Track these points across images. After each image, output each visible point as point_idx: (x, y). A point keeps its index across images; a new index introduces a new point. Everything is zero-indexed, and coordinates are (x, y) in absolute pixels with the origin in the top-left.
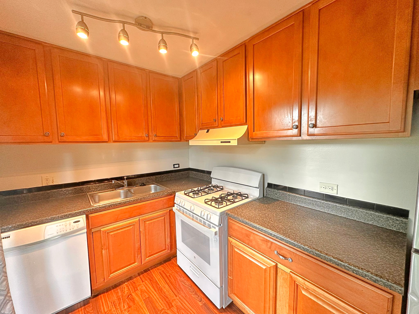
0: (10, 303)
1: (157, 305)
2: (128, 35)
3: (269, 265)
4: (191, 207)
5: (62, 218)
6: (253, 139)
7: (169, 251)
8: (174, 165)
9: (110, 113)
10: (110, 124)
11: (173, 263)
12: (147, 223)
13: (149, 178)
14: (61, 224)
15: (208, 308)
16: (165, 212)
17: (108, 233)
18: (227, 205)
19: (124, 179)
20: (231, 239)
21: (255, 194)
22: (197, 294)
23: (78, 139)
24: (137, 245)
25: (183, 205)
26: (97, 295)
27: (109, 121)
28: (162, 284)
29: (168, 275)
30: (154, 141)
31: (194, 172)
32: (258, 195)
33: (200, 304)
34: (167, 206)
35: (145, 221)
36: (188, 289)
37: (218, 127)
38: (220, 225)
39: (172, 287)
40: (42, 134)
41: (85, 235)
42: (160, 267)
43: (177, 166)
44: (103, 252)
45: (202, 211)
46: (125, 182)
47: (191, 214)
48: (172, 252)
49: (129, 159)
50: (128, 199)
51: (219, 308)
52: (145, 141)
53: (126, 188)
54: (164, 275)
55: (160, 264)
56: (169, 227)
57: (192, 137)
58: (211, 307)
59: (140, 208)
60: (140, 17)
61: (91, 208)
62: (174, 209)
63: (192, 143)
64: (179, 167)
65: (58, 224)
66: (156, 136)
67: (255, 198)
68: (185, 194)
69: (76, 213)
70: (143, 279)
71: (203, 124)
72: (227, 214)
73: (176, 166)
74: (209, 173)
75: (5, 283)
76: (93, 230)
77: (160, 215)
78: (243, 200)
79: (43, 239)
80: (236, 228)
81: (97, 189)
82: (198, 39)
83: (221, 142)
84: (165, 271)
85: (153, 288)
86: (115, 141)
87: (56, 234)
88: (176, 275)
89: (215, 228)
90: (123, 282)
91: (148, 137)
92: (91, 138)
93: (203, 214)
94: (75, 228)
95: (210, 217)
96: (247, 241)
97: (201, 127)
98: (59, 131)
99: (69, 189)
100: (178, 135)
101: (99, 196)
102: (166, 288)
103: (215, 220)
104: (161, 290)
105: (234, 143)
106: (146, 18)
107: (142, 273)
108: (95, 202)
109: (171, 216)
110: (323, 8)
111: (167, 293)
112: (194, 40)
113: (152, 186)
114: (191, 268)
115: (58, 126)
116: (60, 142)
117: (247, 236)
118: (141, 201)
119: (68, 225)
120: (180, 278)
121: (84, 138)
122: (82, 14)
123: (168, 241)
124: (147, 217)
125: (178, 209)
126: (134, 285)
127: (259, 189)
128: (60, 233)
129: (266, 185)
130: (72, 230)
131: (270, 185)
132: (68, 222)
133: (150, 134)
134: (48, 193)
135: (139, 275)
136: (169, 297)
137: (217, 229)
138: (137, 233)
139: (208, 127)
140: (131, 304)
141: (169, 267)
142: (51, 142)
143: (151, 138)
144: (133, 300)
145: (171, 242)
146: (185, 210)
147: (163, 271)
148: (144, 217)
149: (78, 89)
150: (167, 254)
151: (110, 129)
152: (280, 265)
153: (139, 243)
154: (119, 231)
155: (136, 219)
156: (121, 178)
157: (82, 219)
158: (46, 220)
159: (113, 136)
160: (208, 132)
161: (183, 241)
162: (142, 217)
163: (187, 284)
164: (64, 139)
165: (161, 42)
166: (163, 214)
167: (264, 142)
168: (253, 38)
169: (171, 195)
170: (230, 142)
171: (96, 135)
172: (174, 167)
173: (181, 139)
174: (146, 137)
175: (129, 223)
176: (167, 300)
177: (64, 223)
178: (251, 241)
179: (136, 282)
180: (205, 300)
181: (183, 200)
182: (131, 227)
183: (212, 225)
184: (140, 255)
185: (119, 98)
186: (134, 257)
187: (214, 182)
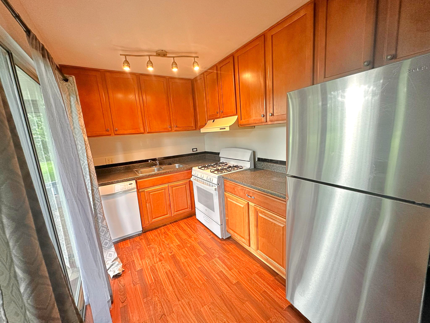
0: (105, 220)
1: (182, 237)
2: (152, 64)
3: (244, 204)
4: (201, 175)
5: (123, 181)
6: (241, 125)
7: (190, 210)
8: (193, 149)
9: (143, 112)
10: (144, 121)
11: (194, 218)
12: (174, 188)
13: (174, 160)
14: (123, 185)
15: (214, 239)
16: (186, 182)
17: (149, 192)
18: (224, 173)
19: (156, 160)
20: (226, 193)
21: (247, 165)
22: (208, 233)
23: (126, 132)
24: (168, 203)
25: (197, 175)
26: (146, 232)
27: (144, 118)
28: (186, 227)
29: (190, 224)
30: (176, 131)
31: (209, 154)
32: (250, 167)
33: (210, 237)
34: (187, 177)
35: (172, 187)
36: (202, 231)
37: (219, 118)
38: (219, 184)
39: (192, 229)
40: (105, 130)
41: (136, 193)
42: (185, 220)
43: (196, 150)
44: (147, 205)
45: (207, 177)
46: (158, 162)
47: (202, 180)
48: (193, 211)
49: (159, 145)
50: (160, 172)
51: (221, 238)
52: (169, 131)
53: (158, 167)
54: (187, 224)
55: (185, 218)
56: (189, 193)
57: (203, 126)
58: (216, 238)
59: (168, 177)
60: (158, 50)
61: (138, 176)
62: (192, 179)
63: (203, 130)
64: (197, 151)
65: (121, 185)
66: (177, 127)
67: (247, 168)
68: (199, 168)
69: (130, 179)
70: (173, 226)
71: (210, 116)
72: (223, 177)
73: (194, 150)
74: (219, 154)
75: (102, 209)
76: (140, 190)
77: (182, 183)
78: (237, 169)
79: (114, 193)
80: (228, 185)
81: (139, 167)
82: (198, 57)
83: (220, 129)
84: (188, 222)
85: (180, 229)
86: (148, 133)
87: (120, 191)
88: (195, 224)
89: (215, 186)
90: (160, 227)
91: (171, 128)
92: (133, 131)
93: (208, 179)
94: (130, 188)
95: (212, 180)
96: (234, 192)
97: (209, 118)
98: (114, 128)
99: (122, 166)
100: (193, 125)
101: (141, 171)
102: (188, 230)
103: (215, 181)
104: (185, 231)
105: (228, 129)
106: (162, 50)
107: (173, 223)
108: (139, 174)
109: (190, 184)
110: (278, 32)
111: (188, 232)
112: (195, 58)
113: (177, 165)
114: (204, 218)
115: (114, 124)
116: (115, 135)
117: (234, 189)
118: (168, 173)
119: (126, 186)
120: (197, 225)
121: (129, 131)
122: (126, 55)
123: (189, 202)
124: (173, 184)
125: (195, 178)
126: (167, 228)
127: (250, 162)
128: (122, 190)
129: (257, 160)
130: (128, 189)
131: (259, 159)
132: (126, 184)
133: (172, 126)
134: (110, 169)
135: (171, 223)
136: (190, 234)
137: (216, 187)
138: (167, 195)
139: (214, 118)
140: (166, 236)
141: (191, 220)
142: (110, 135)
143: (173, 128)
144: (168, 235)
145: (191, 204)
146: (198, 178)
147: (186, 222)
148: (172, 185)
149: (120, 96)
150: (189, 211)
151: (145, 125)
152: (250, 203)
153: (169, 202)
154: (156, 192)
155: (166, 185)
156: (154, 160)
157: (134, 182)
158: (114, 181)
159: (147, 128)
160: (213, 122)
161: (199, 201)
162: (170, 184)
163: (202, 228)
164: (118, 132)
165: (174, 64)
166: (184, 183)
167: (254, 127)
168: (237, 51)
169: (190, 170)
170: (225, 129)
171: (136, 129)
172: (193, 151)
173: (196, 128)
174: (169, 128)
175: (162, 188)
176: (188, 235)
177: (124, 184)
178: (235, 191)
179: (169, 227)
180: (212, 236)
181: (197, 172)
182: (163, 190)
183: (214, 185)
184: (170, 210)
185: (148, 99)
186: (167, 211)
187: (222, 160)
